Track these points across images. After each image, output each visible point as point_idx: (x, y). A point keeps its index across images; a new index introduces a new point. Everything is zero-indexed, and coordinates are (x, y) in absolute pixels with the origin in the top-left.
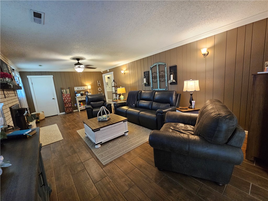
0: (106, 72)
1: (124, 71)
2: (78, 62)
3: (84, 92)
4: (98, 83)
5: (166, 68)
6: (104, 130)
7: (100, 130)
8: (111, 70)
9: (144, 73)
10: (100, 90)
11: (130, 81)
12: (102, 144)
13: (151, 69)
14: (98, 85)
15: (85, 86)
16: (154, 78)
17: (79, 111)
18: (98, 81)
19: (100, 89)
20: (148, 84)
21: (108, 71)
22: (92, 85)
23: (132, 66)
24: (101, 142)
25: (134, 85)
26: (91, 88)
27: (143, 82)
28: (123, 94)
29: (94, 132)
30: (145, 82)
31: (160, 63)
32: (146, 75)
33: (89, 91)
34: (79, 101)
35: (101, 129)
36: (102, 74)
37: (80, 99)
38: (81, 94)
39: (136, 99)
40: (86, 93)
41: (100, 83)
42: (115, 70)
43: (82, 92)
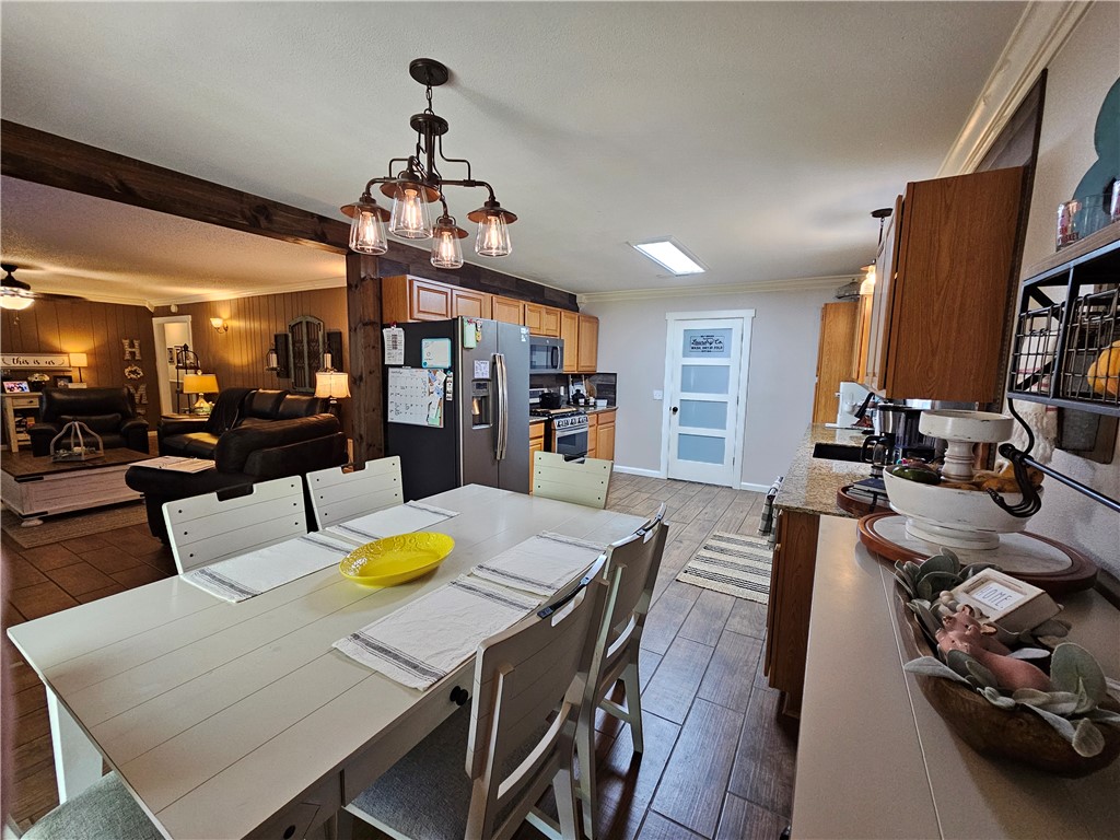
0: (164, 311)
1: (224, 320)
2: (10, 277)
3: (47, 378)
4: (128, 350)
5: (321, 334)
6: (61, 480)
7: (42, 478)
8: (185, 309)
9: (276, 336)
10: (132, 376)
11: (240, 358)
12: (47, 519)
13: (292, 328)
14: (127, 357)
15: (60, 352)
16: (299, 355)
17: (15, 449)
18: (126, 342)
19: (134, 372)
20: (283, 371)
21: (174, 309)
22: (91, 354)
23: (246, 308)
24: (46, 513)
25: (251, 372)
26: (85, 365)
27: (268, 364)
28: (208, 397)
29: (19, 482)
30: (274, 364)
31: (309, 319)
32: (280, 344)
33: (75, 374)
34: (17, 412)
35: (46, 478)
36: (152, 315)
37: (23, 404)
38: (29, 383)
39: (235, 413)
40: (61, 383)
41: (136, 350)
42: (197, 312)
43: (36, 377)
